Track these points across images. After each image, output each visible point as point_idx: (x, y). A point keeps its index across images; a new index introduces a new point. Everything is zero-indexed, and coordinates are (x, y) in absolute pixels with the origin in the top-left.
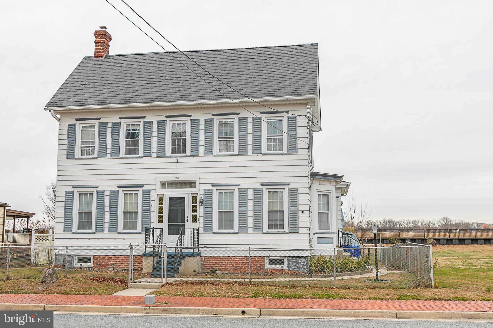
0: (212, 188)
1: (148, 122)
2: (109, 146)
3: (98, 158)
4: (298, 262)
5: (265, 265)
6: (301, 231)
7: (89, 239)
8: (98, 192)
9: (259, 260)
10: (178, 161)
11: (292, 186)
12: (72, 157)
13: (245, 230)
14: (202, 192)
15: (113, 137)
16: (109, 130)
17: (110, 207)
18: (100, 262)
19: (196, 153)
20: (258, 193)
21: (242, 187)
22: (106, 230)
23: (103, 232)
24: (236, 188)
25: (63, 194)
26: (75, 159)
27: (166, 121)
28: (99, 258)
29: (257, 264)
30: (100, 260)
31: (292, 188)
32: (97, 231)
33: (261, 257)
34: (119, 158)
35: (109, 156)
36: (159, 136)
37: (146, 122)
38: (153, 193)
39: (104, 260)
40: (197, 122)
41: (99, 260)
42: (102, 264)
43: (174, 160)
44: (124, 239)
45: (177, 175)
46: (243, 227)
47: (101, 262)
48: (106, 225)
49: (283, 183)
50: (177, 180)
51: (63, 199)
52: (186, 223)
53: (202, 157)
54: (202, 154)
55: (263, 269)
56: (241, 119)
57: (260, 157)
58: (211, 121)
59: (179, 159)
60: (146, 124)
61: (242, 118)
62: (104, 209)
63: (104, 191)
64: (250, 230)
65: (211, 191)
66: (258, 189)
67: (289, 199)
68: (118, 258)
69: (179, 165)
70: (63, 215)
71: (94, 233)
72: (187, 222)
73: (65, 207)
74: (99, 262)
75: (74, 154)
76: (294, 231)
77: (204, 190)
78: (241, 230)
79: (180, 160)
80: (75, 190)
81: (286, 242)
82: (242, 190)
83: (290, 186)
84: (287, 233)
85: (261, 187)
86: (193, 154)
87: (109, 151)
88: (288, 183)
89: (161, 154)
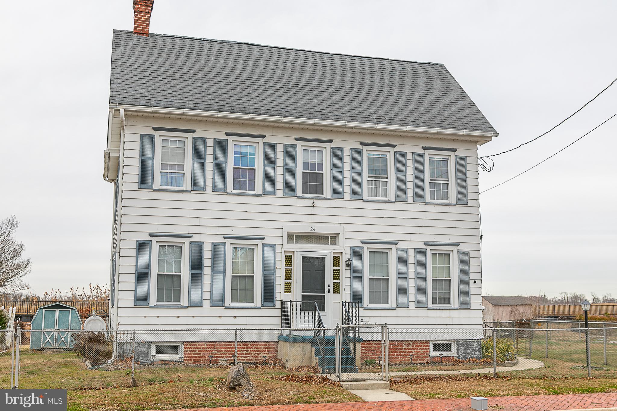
0: (361, 245)
1: (270, 144)
2: (209, 174)
3: (192, 192)
4: (469, 346)
5: (429, 352)
6: (473, 306)
7: (178, 317)
8: (193, 244)
9: (422, 345)
10: (313, 204)
11: (462, 247)
12: (149, 186)
13: (405, 305)
14: (348, 251)
15: (217, 162)
16: (210, 151)
17: (213, 267)
18: (195, 353)
19: (340, 196)
20: (421, 254)
21: (401, 245)
22: (206, 304)
23: (201, 306)
24: (393, 247)
25: (134, 245)
26: (152, 190)
27: (297, 146)
28: (194, 347)
29: (420, 350)
30: (195, 350)
31: (462, 250)
32: (192, 304)
33: (425, 342)
34: (226, 194)
35: (209, 190)
36: (287, 167)
37: (266, 144)
38: (278, 249)
39: (202, 349)
40: (340, 151)
41: (192, 350)
42: (199, 355)
43: (309, 203)
44: (235, 317)
45: (313, 225)
46: (403, 302)
47: (197, 352)
48: (207, 296)
49: (452, 243)
50: (313, 231)
51: (133, 253)
52: (327, 294)
53: (347, 202)
54: (347, 196)
55: (427, 357)
56: (398, 153)
57: (422, 207)
58: (360, 152)
59: (316, 202)
60: (268, 147)
61: (400, 153)
62: (202, 270)
63: (201, 244)
64: (412, 305)
65: (361, 250)
66: (421, 250)
67: (459, 264)
68: (224, 346)
69: (316, 211)
70: (132, 278)
71: (186, 308)
72: (329, 292)
73: (137, 266)
74: (193, 353)
75: (151, 183)
76: (465, 306)
77: (351, 247)
78: (400, 305)
79: (318, 203)
80: (154, 240)
81: (456, 321)
82: (401, 249)
83: (460, 248)
84: (457, 309)
85: (425, 247)
86: (335, 196)
87: (209, 182)
88: (458, 244)
89: (290, 193)
